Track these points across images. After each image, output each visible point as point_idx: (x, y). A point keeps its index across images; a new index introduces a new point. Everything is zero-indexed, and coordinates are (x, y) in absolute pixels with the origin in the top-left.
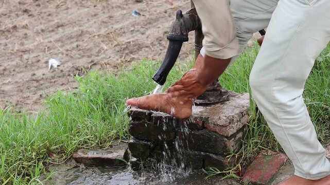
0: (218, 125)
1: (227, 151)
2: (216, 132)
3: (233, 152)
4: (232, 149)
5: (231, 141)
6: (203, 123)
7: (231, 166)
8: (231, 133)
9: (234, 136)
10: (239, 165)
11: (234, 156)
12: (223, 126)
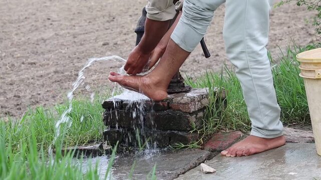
0: (181, 103)
1: (190, 127)
2: (180, 110)
3: (196, 127)
4: (194, 125)
5: (193, 116)
6: (168, 103)
7: (194, 140)
8: (192, 110)
9: (195, 113)
10: (201, 139)
11: (196, 131)
12: (185, 104)
